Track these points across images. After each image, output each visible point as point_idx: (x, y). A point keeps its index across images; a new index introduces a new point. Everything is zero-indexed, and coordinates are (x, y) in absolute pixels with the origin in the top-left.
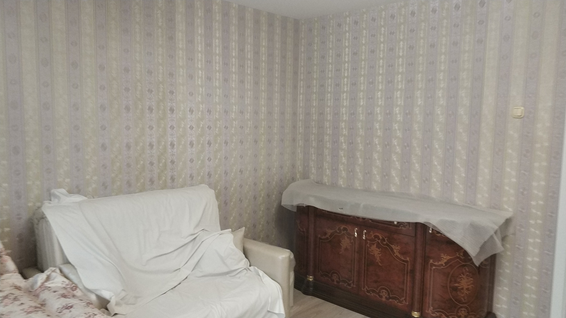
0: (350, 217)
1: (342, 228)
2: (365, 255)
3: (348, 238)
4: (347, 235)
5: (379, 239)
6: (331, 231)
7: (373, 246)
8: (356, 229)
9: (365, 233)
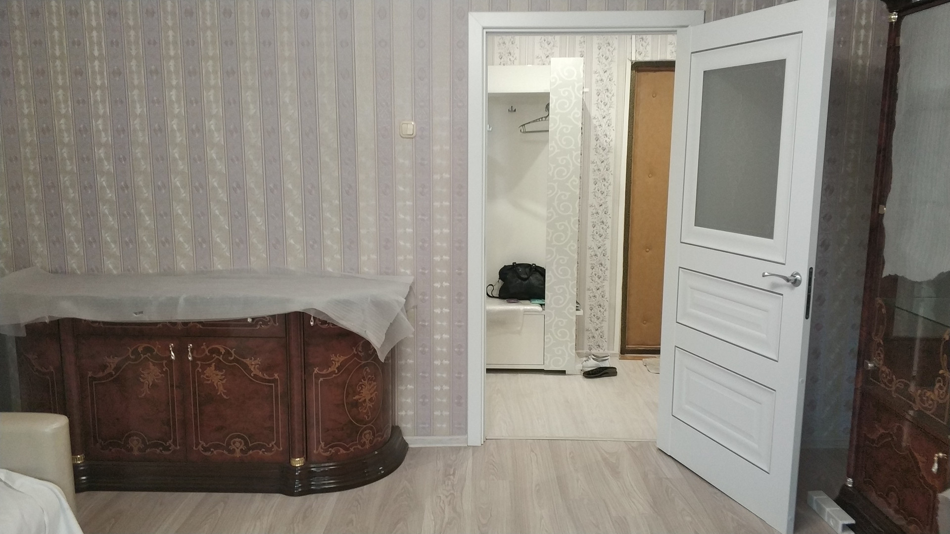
0: (157, 325)
1: (140, 350)
2: (194, 388)
3: (154, 364)
4: (152, 360)
5: (219, 353)
6: (117, 360)
7: (208, 368)
8: (172, 345)
9: (191, 349)
